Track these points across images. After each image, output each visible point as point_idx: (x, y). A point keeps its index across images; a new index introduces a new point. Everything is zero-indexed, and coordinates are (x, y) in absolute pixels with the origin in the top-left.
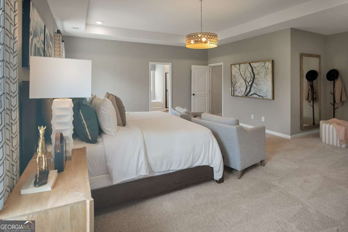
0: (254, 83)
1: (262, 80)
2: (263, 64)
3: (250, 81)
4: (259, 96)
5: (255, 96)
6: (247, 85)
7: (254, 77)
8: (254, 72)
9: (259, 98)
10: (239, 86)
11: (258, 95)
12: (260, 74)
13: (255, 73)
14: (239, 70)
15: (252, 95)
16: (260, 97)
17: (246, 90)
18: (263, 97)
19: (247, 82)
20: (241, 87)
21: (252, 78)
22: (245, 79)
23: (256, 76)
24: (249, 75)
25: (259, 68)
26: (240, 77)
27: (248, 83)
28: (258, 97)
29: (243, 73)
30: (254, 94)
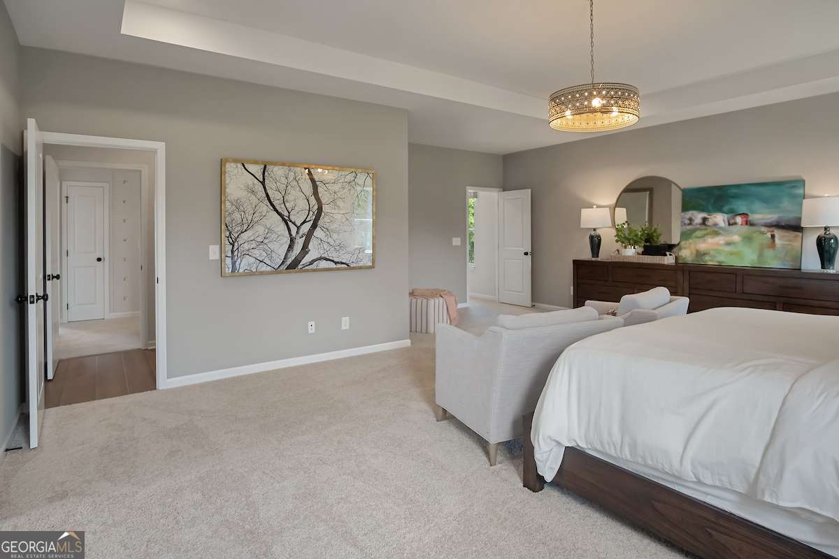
0: (318, 229)
1: (344, 220)
2: (350, 177)
3: (305, 222)
4: (336, 263)
5: (324, 264)
6: (294, 233)
7: (320, 210)
8: (320, 195)
9: (338, 269)
10: (260, 239)
11: (333, 261)
12: (339, 203)
13: (325, 198)
14: (263, 183)
15: (311, 263)
16: (339, 266)
17: (288, 251)
18: (347, 265)
19: (294, 223)
20: (266, 241)
21: (311, 213)
22: (286, 213)
23: (325, 208)
24: (302, 204)
25: (336, 187)
26: (265, 207)
27: (298, 228)
28: (332, 265)
29: (280, 196)
30: (320, 259)
